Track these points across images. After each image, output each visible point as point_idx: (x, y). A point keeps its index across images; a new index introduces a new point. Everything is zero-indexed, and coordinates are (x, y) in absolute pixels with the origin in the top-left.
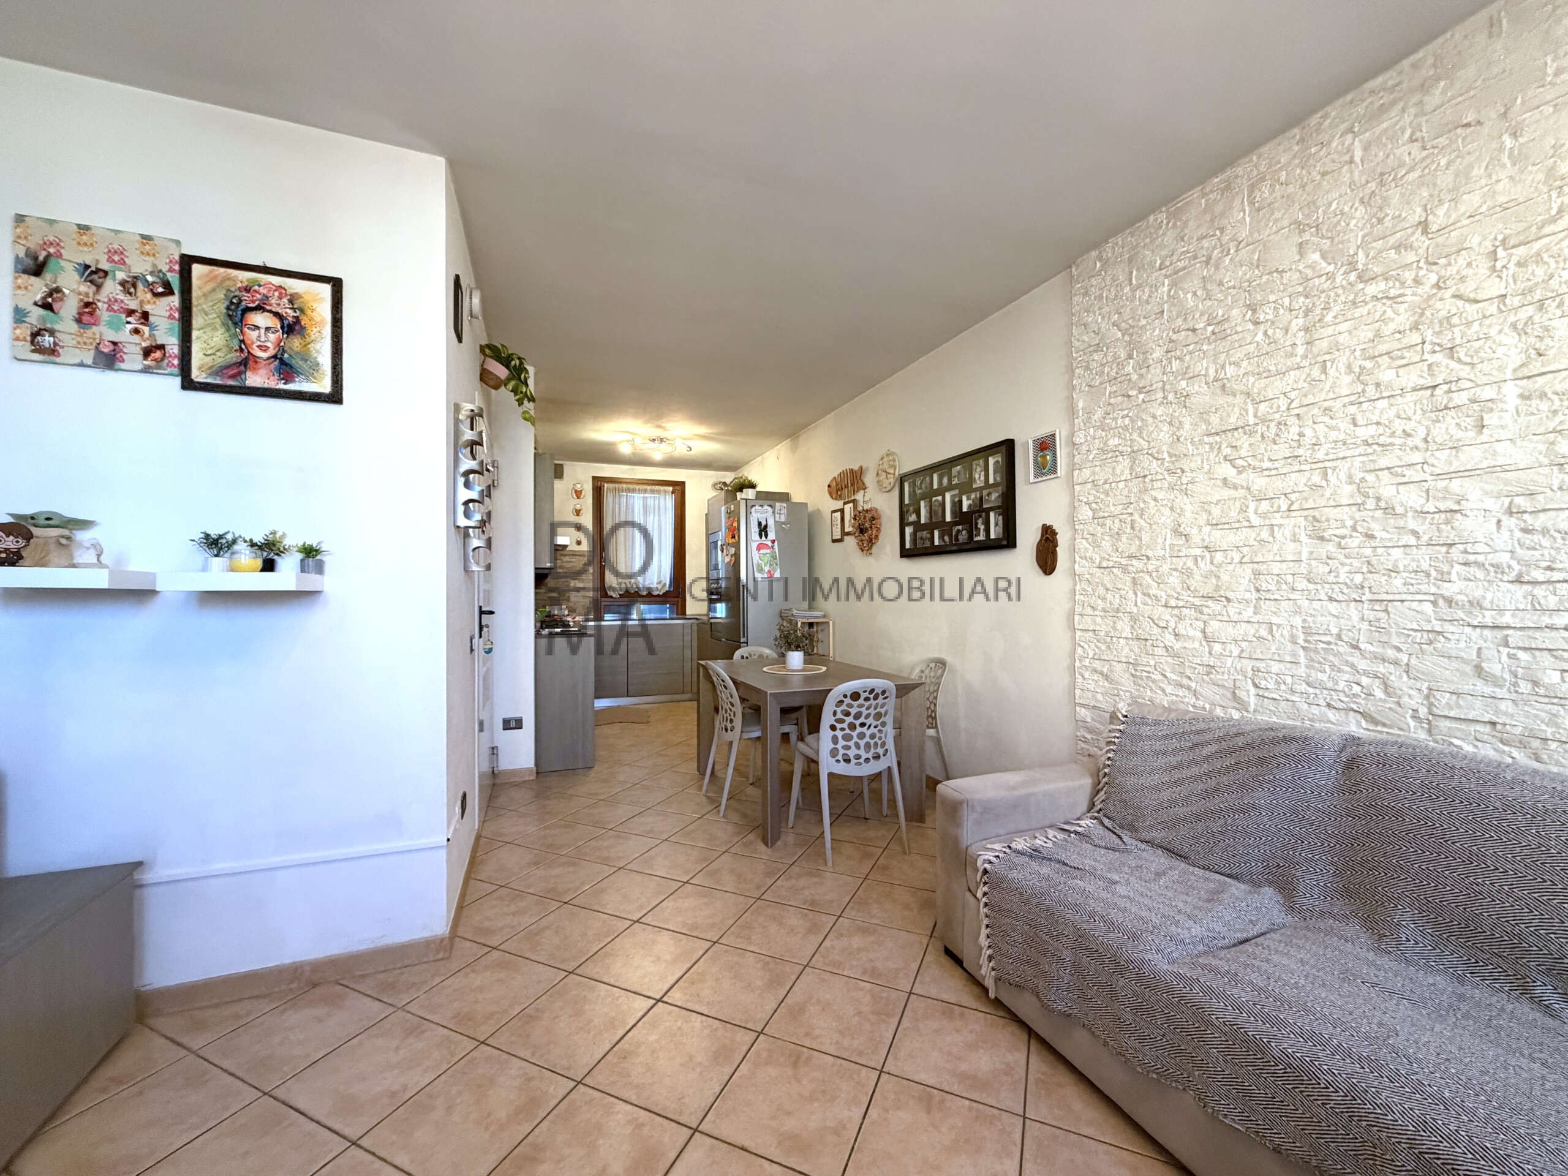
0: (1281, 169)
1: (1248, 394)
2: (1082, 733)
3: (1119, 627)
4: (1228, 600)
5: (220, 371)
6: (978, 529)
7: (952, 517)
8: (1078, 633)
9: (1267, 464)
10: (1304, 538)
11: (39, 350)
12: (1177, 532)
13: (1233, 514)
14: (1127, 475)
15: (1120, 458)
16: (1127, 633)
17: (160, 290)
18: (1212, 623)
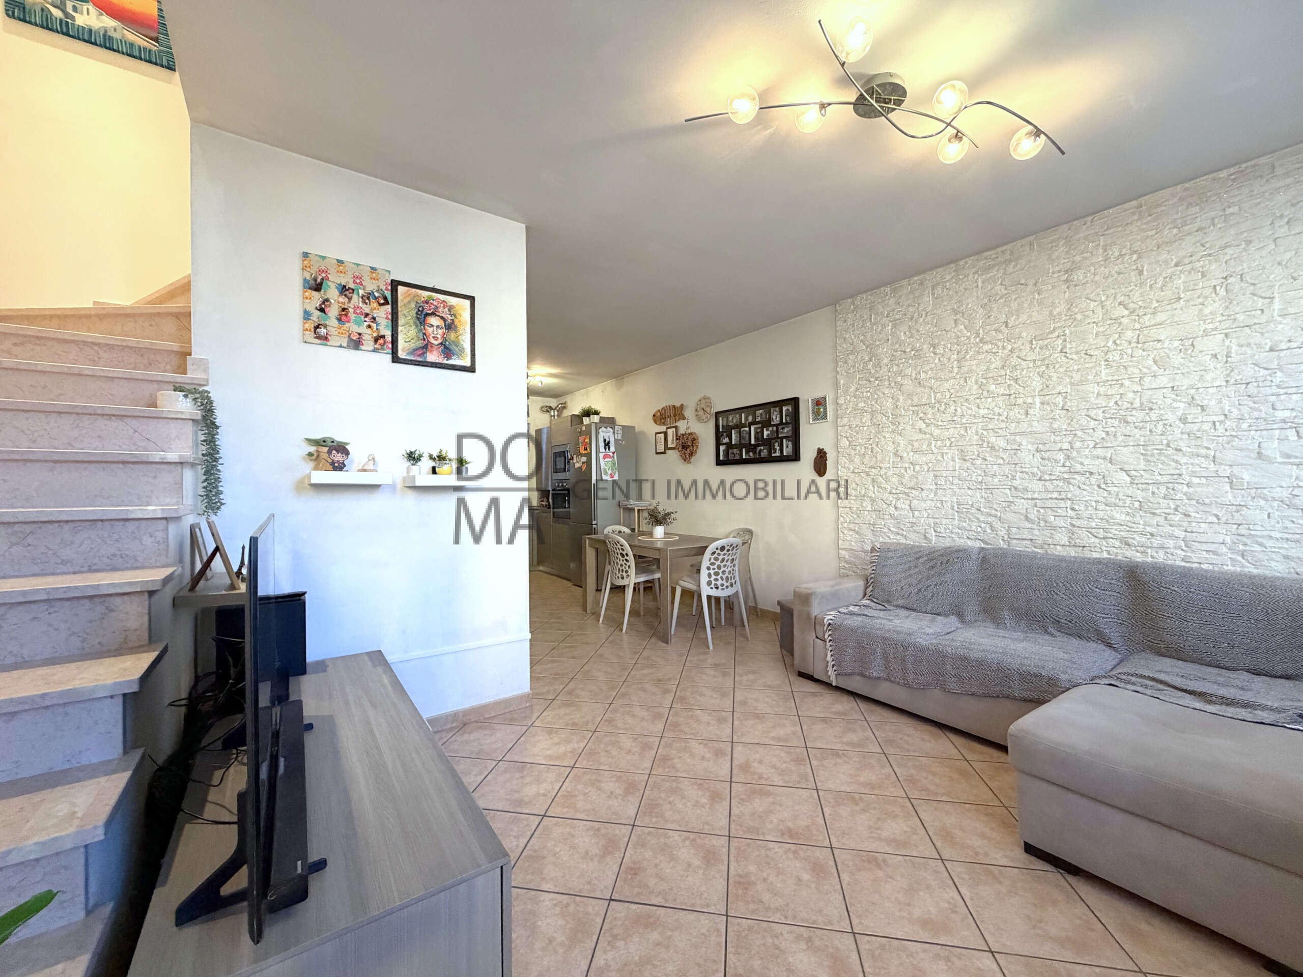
0: (946, 282)
1: (931, 388)
2: (843, 564)
3: (864, 505)
4: (922, 489)
5: (413, 351)
6: (775, 450)
7: (755, 441)
8: (841, 509)
9: (940, 423)
10: (957, 460)
11: (319, 337)
12: (896, 454)
13: (924, 447)
14: (869, 423)
15: (865, 414)
16: (869, 508)
17: (382, 301)
18: (914, 501)
